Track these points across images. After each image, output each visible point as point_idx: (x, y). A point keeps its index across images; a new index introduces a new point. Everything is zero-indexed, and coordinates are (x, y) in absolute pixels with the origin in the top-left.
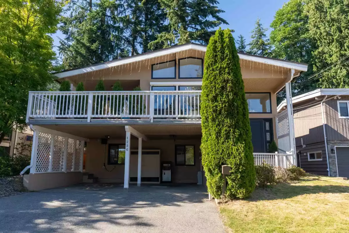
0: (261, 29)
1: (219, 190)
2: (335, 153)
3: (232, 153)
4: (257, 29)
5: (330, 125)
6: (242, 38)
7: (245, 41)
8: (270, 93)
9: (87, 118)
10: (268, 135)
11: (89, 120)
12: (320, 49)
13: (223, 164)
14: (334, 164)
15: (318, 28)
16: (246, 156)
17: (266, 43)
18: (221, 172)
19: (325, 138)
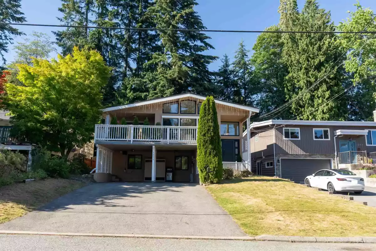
0: (244, 50)
1: (206, 179)
2: (280, 163)
3: (212, 162)
4: (240, 50)
5: (277, 144)
6: (226, 57)
7: (229, 60)
8: (239, 122)
9: (130, 141)
10: (237, 150)
11: (132, 142)
12: (290, 75)
13: (207, 167)
14: (279, 170)
15: (290, 56)
16: (219, 163)
17: (247, 63)
18: (206, 171)
19: (275, 152)
